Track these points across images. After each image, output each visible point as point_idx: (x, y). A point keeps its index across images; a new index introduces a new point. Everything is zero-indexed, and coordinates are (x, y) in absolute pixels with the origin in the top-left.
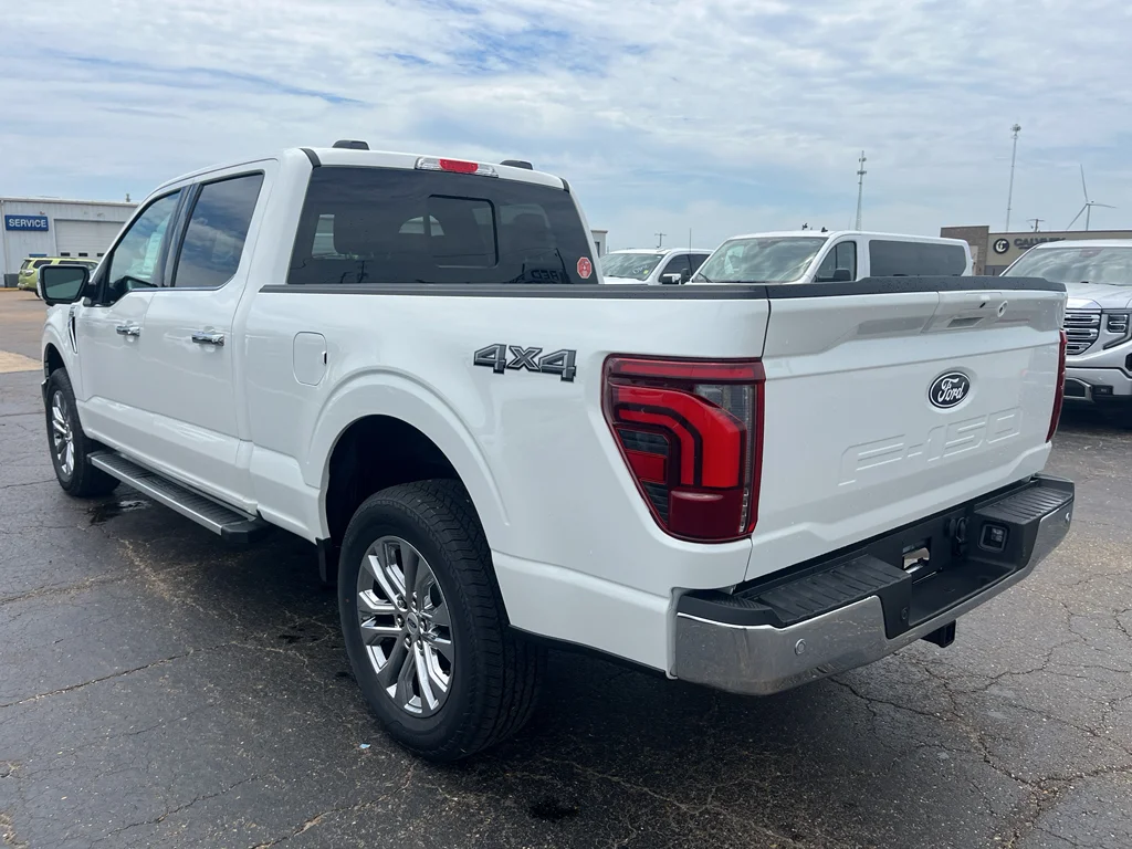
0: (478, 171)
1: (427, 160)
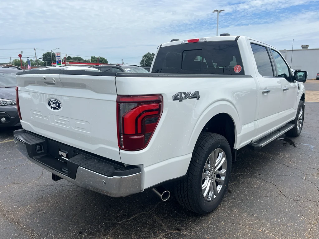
0: (200, 41)
1: (185, 41)
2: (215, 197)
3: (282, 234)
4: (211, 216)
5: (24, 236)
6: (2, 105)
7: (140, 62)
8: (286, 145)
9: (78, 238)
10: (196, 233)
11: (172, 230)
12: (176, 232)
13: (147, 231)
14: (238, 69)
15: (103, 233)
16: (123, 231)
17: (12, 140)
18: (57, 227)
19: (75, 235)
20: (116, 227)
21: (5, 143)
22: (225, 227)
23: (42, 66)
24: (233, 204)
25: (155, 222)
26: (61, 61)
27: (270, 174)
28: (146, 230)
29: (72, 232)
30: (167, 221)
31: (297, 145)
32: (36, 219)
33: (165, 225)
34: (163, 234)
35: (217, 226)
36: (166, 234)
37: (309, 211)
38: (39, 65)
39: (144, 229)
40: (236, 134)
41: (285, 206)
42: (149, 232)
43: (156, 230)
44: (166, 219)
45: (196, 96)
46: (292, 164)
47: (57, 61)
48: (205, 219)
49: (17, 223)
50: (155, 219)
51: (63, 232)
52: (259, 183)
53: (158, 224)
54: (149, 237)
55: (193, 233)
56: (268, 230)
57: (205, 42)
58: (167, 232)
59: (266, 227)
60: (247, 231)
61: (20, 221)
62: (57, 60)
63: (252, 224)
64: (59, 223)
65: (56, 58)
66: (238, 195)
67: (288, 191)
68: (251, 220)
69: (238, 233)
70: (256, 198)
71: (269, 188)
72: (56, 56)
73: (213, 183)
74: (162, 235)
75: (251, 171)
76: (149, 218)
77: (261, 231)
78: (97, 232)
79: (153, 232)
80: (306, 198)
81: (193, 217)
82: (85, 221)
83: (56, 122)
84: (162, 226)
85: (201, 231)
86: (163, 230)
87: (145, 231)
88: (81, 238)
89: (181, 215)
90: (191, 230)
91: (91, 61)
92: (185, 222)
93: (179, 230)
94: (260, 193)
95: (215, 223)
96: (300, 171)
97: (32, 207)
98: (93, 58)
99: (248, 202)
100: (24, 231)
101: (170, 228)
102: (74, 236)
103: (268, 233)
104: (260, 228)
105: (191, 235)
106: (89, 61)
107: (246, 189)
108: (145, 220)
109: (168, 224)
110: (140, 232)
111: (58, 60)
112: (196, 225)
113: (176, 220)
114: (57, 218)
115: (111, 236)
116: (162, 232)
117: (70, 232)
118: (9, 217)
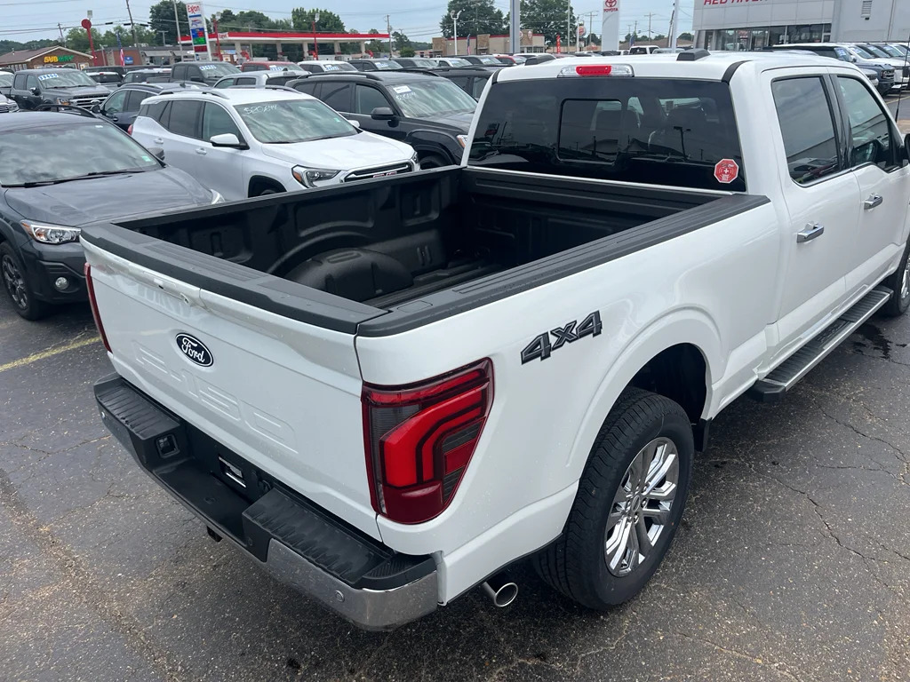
0: (613, 72)
2: (641, 558)
3: (815, 672)
4: (629, 610)
5: (150, 671)
6: (53, 242)
7: (441, 21)
8: (862, 349)
9: (285, 679)
10: (587, 666)
11: (524, 658)
12: (537, 661)
13: (461, 661)
14: (726, 171)
15: (347, 664)
16: (399, 660)
17: (93, 340)
18: (231, 645)
19: (278, 668)
20: (379, 644)
21: (74, 349)
22: (666, 648)
23: (151, 48)
24: (692, 569)
25: (482, 629)
26: (206, 30)
27: (804, 462)
28: (457, 655)
29: (270, 659)
30: (513, 627)
31: (895, 351)
32: (176, 616)
33: (508, 641)
34: (501, 669)
35: (645, 645)
36: (509, 670)
37: (900, 598)
38: (143, 45)
39: (453, 651)
40: (711, 384)
41: (834, 578)
42: (466, 663)
43: (483, 657)
44: (510, 620)
45: (592, 326)
46: (873, 425)
47: (193, 31)
48: (614, 621)
49: (129, 630)
50: (482, 620)
51: (248, 659)
52: (769, 496)
53: (489, 638)
54: (466, 677)
55: (578, 669)
56: (781, 660)
57: (629, 76)
58: (511, 662)
59: (776, 648)
60: (722, 663)
61: (136, 623)
62: (192, 27)
63: (738, 639)
64: (235, 630)
65: (190, 20)
66: (708, 540)
67: (848, 524)
68: (738, 624)
69: (698, 668)
70: (757, 549)
71: (797, 513)
72: (189, 14)
73: (636, 526)
74: (497, 671)
75: (752, 452)
76: (464, 615)
77: (760, 662)
78: (332, 660)
79: (475, 664)
80: (897, 549)
81: (580, 615)
82: (301, 623)
83: (203, 395)
84: (498, 642)
85: (600, 662)
86: (500, 656)
87: (454, 660)
88: (292, 679)
89: (551, 608)
90: (575, 658)
91: (292, 24)
92: (559, 631)
93: (542, 656)
94: (770, 532)
95: (639, 635)
96: (891, 451)
97: (165, 577)
98: (298, 14)
99: (734, 564)
100: (150, 655)
101: (520, 649)
102: (274, 674)
103: (781, 668)
104: (759, 650)
105: (573, 672)
106: (288, 25)
107: (732, 516)
108: (454, 622)
109: (516, 636)
110: (442, 662)
111: (194, 27)
112: (589, 641)
113: (536, 624)
114: (229, 613)
115: (368, 675)
116: (498, 664)
117: (264, 659)
118: (106, 609)
